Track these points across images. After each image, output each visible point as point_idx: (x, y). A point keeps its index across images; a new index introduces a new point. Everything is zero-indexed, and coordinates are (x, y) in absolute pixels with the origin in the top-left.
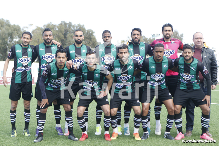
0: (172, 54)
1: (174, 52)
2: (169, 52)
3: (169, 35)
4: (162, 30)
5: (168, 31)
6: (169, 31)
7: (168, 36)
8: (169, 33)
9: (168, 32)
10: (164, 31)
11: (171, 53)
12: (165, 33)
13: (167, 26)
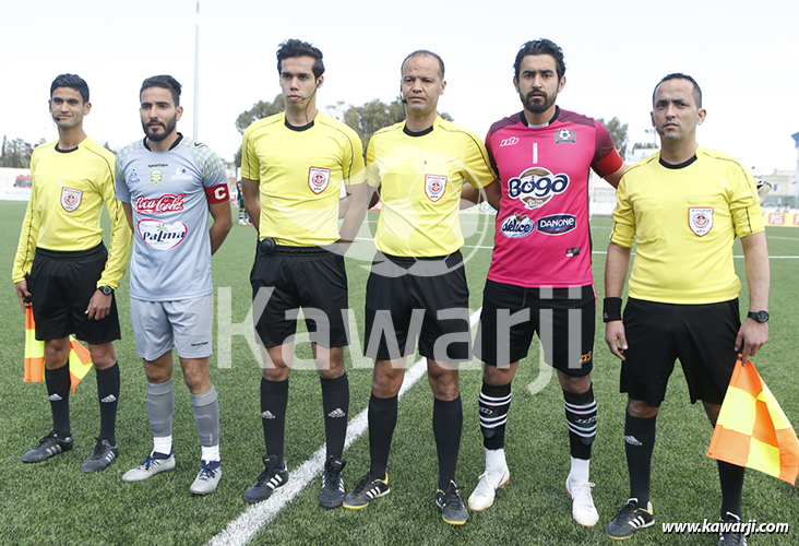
0: (554, 190)
1: (565, 184)
2: (544, 184)
3: (544, 95)
4: (514, 70)
5: (538, 77)
6: (545, 74)
7: (538, 101)
8: (545, 83)
9: (538, 81)
10: (521, 73)
11: (551, 186)
12: (527, 84)
13: (534, 53)
